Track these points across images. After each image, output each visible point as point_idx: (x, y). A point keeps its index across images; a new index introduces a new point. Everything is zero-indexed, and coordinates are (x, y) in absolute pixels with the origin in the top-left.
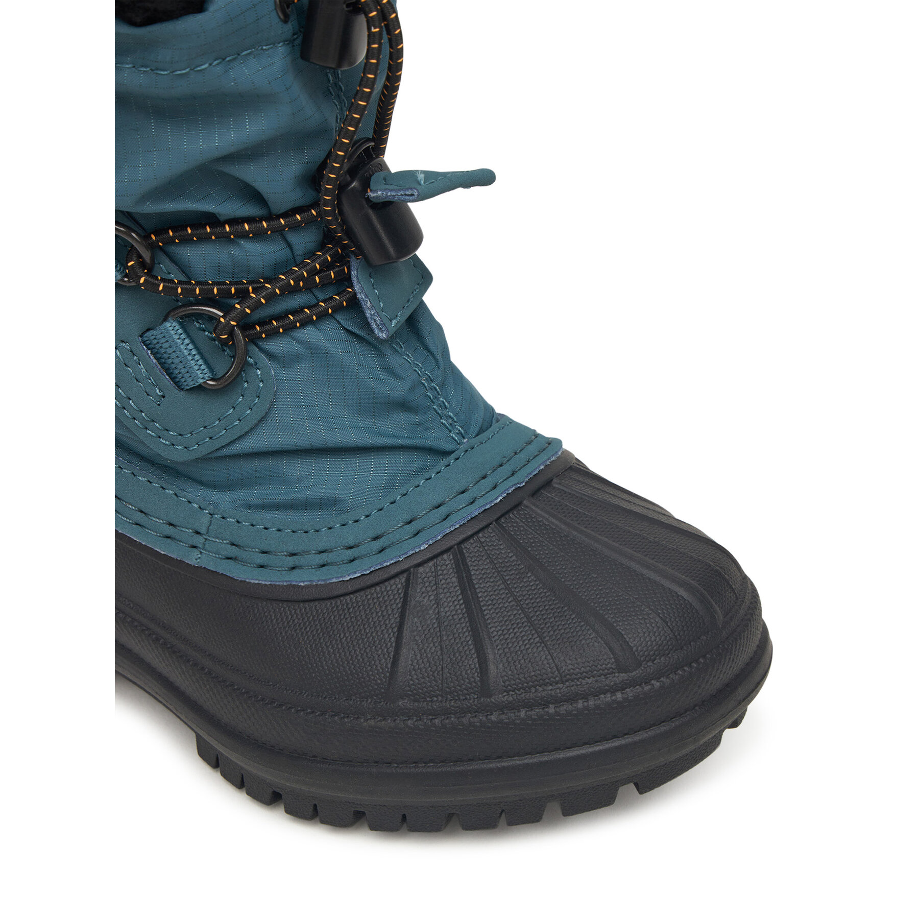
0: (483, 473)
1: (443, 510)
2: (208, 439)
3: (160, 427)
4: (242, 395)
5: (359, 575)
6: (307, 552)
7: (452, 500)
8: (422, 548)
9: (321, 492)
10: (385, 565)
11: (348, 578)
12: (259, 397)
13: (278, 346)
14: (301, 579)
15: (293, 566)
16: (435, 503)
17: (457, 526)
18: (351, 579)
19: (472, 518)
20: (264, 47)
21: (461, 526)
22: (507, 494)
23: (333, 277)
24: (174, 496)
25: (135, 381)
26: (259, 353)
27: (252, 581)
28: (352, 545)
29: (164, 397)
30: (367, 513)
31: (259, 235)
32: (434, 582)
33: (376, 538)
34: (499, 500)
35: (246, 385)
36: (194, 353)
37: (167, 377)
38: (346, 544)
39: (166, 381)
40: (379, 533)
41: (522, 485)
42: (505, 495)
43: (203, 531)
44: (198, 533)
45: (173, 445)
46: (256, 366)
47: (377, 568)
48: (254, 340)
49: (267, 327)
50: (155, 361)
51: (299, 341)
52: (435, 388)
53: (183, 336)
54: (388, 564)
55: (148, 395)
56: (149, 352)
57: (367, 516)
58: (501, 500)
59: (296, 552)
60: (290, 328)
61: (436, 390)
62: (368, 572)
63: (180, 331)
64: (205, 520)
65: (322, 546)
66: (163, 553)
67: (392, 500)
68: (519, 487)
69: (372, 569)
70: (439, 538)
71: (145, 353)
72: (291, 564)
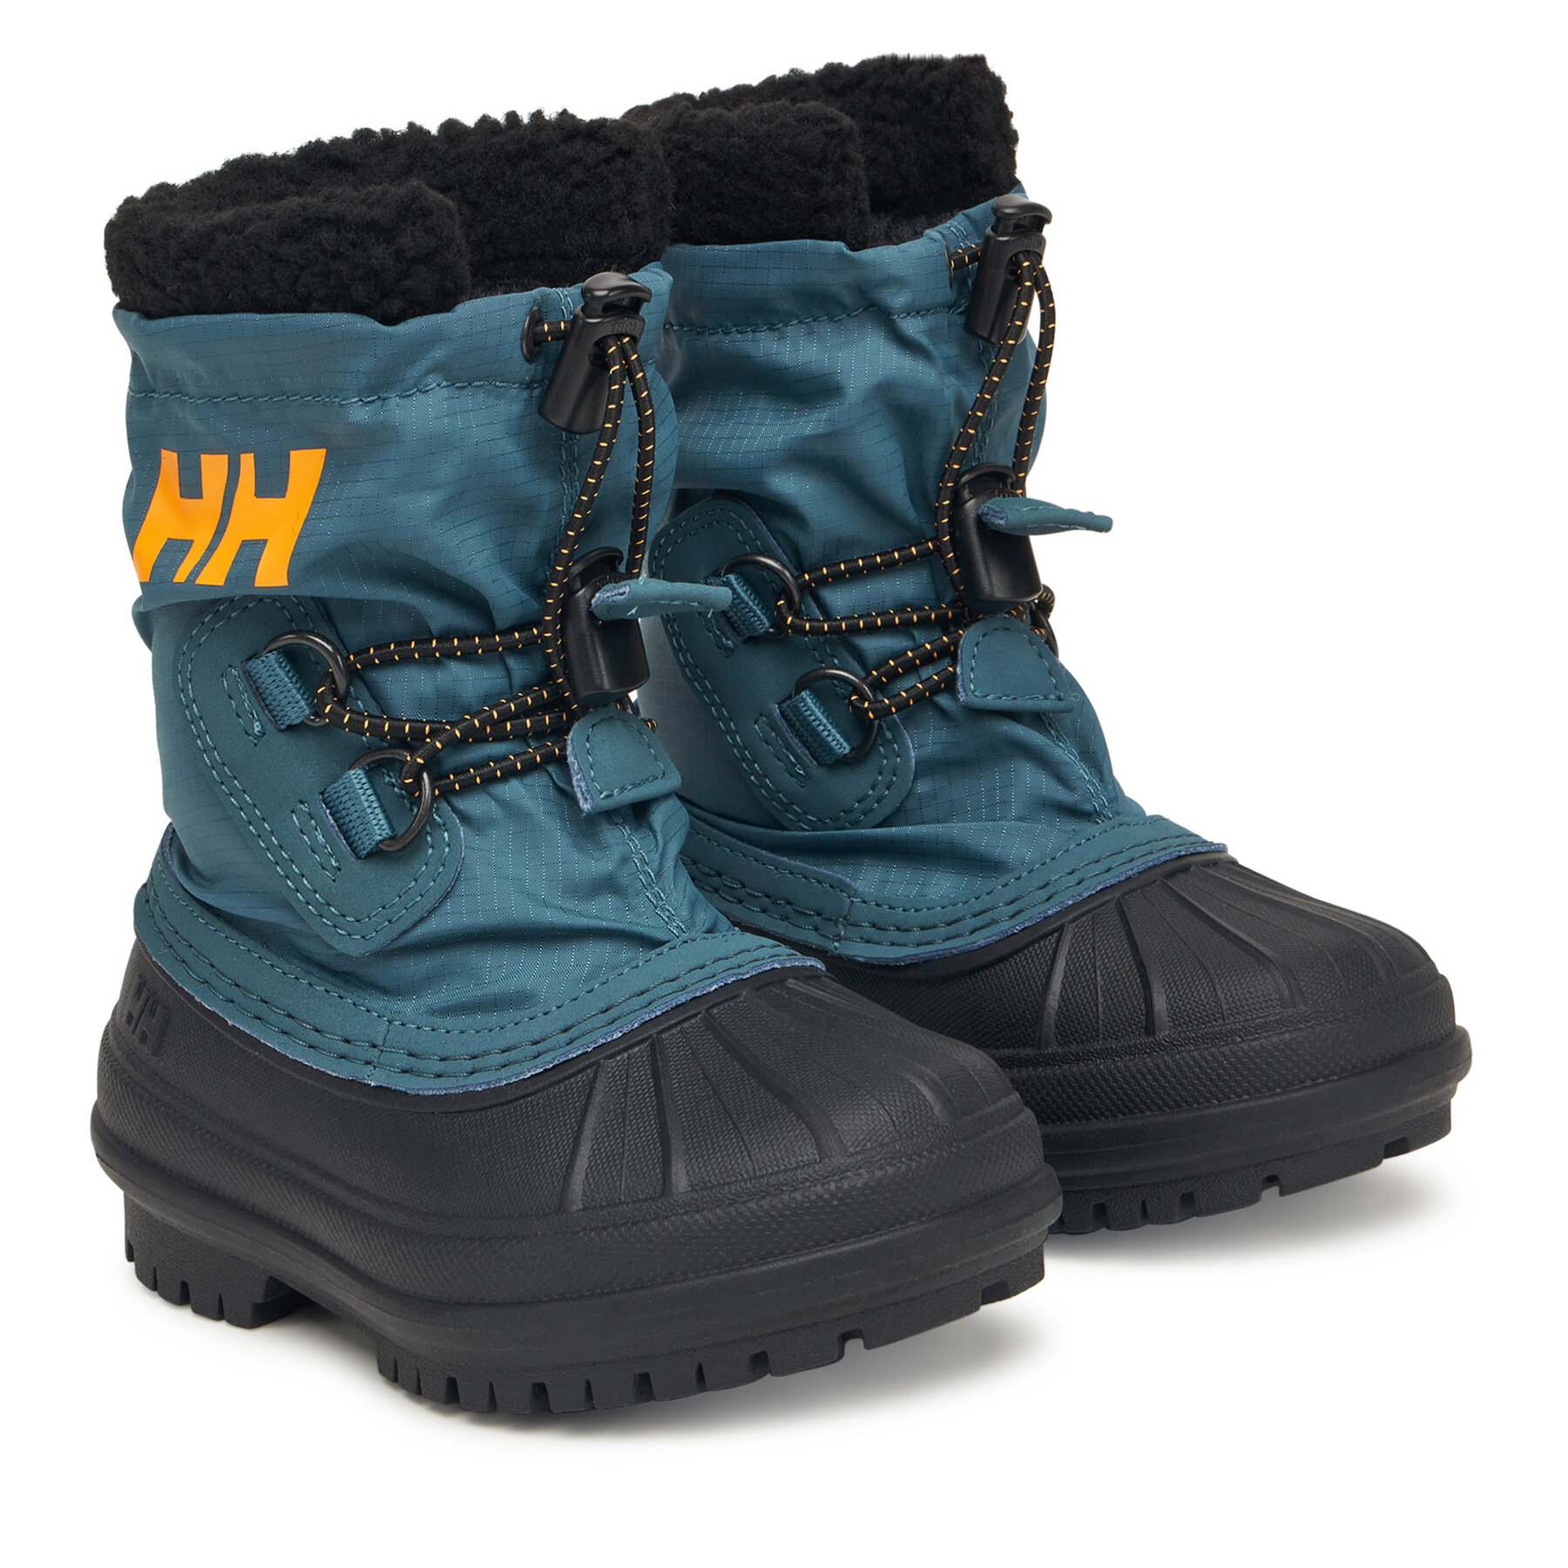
0: (701, 962)
1: (646, 998)
2: (387, 923)
3: (336, 912)
4: (426, 864)
5: (542, 1070)
6: (486, 1053)
7: (658, 987)
8: (615, 1037)
9: (512, 985)
10: (570, 1056)
11: (529, 1075)
12: (443, 865)
13: (474, 804)
14: (478, 1083)
15: (471, 1070)
16: (637, 990)
17: (659, 1013)
18: (532, 1076)
19: (678, 1006)
20: (498, 383)
21: (663, 1013)
22: (725, 984)
23: (547, 722)
24: (352, 1006)
25: (310, 851)
26: (451, 812)
27: (426, 1093)
28: (538, 1040)
29: (340, 869)
30: (559, 1005)
31: (468, 657)
32: (625, 1076)
33: (565, 1031)
34: (713, 988)
35: (430, 851)
36: (374, 806)
37: (344, 841)
38: (532, 1039)
39: (343, 847)
40: (570, 1023)
41: (745, 977)
42: (723, 984)
43: (379, 1042)
44: (374, 1046)
45: (350, 935)
46: (444, 826)
47: (562, 1060)
48: (447, 794)
49: (462, 777)
50: (332, 822)
51: (498, 801)
52: (649, 873)
53: (366, 786)
54: (575, 1055)
55: (323, 868)
56: (328, 811)
57: (558, 1008)
58: (716, 989)
59: (476, 1053)
60: (490, 780)
61: (650, 876)
62: (551, 1065)
63: (364, 780)
64: (383, 1028)
65: (504, 1044)
66: (334, 1075)
67: (589, 989)
68: (742, 979)
69: (556, 1062)
70: (636, 1025)
71: (322, 811)
72: (469, 1069)
